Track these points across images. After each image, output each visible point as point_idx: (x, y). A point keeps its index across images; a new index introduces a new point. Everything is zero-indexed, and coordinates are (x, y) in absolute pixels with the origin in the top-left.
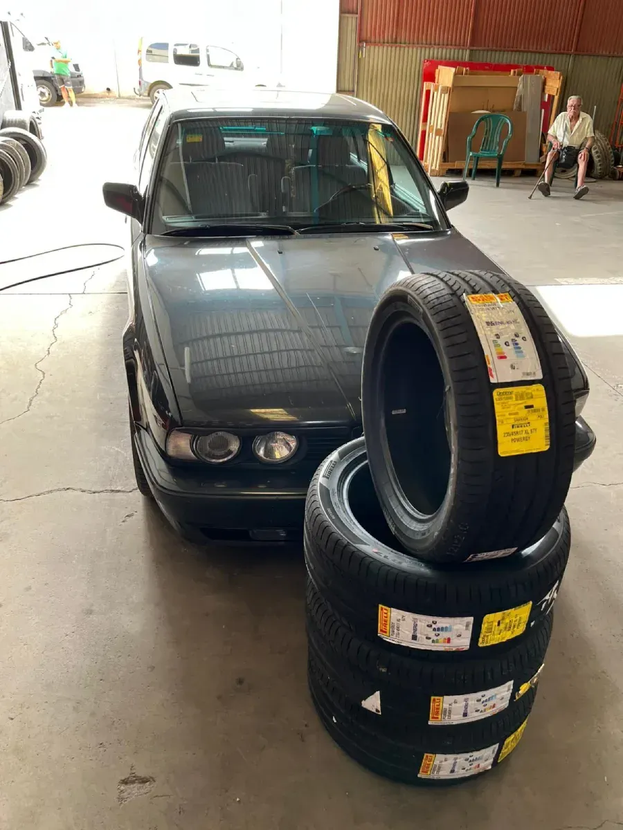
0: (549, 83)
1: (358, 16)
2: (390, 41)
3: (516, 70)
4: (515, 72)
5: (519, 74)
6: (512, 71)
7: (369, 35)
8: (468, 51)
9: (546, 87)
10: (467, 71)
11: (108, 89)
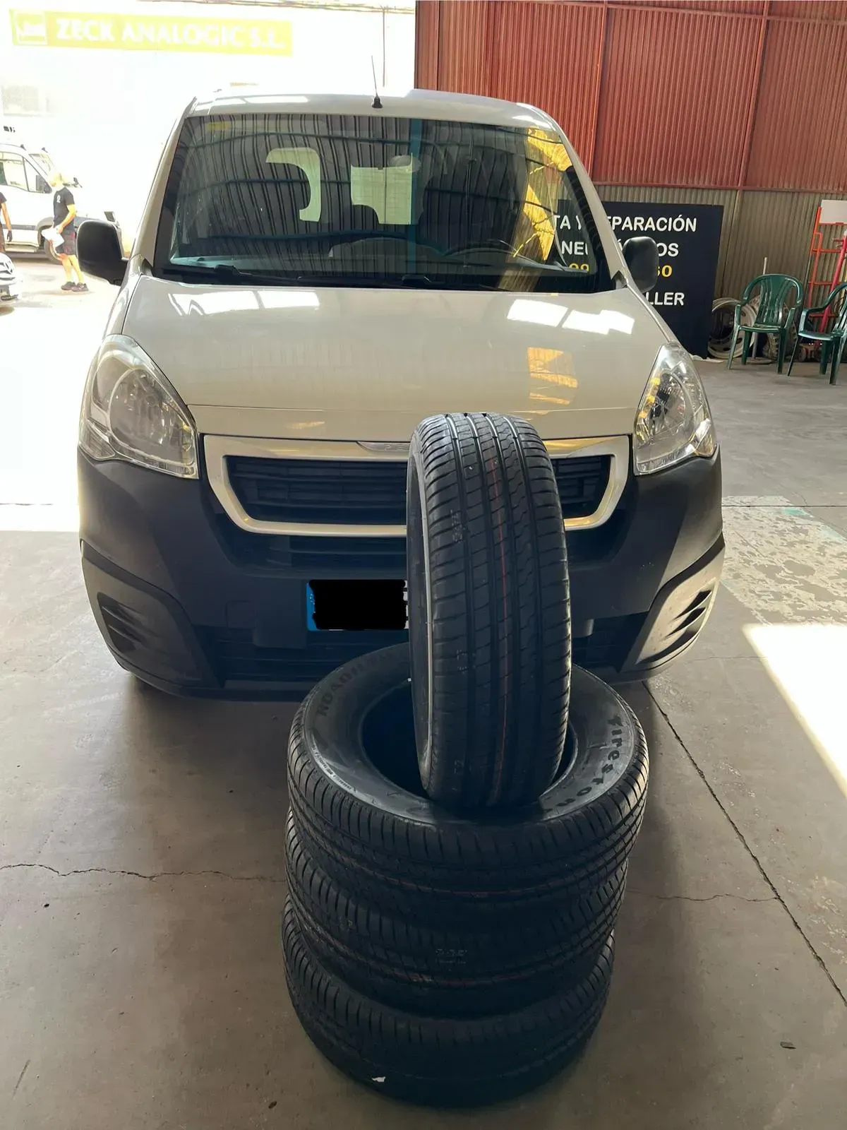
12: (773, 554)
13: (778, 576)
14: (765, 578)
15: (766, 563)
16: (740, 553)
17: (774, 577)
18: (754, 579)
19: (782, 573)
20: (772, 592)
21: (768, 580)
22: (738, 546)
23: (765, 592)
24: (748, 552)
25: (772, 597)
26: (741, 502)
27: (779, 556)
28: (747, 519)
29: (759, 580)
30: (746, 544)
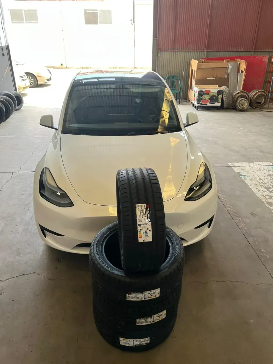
0: (241, 66)
1: (157, 39)
2: (171, 49)
3: (227, 60)
4: (226, 61)
5: (228, 62)
6: (225, 60)
7: (162, 47)
8: (206, 52)
9: (240, 67)
10: (204, 61)
11: (62, 64)
12: (268, 183)
13: (270, 190)
14: (267, 191)
15: (267, 186)
16: (259, 183)
17: (269, 191)
18: (264, 192)
19: (271, 189)
20: (269, 196)
21: (267, 192)
22: (258, 180)
23: (267, 196)
24: (262, 182)
25: (269, 197)
26: (258, 164)
27: (270, 183)
28: (260, 171)
29: (265, 192)
30: (260, 179)
